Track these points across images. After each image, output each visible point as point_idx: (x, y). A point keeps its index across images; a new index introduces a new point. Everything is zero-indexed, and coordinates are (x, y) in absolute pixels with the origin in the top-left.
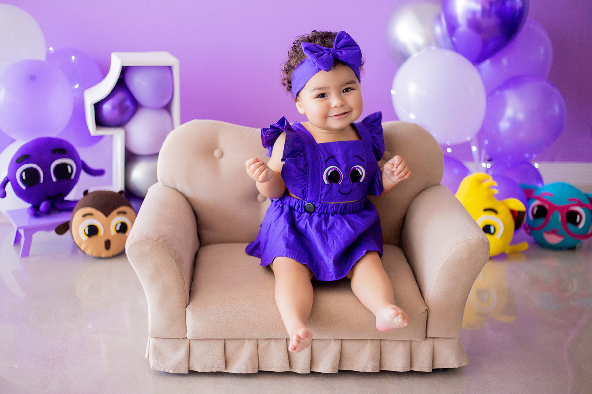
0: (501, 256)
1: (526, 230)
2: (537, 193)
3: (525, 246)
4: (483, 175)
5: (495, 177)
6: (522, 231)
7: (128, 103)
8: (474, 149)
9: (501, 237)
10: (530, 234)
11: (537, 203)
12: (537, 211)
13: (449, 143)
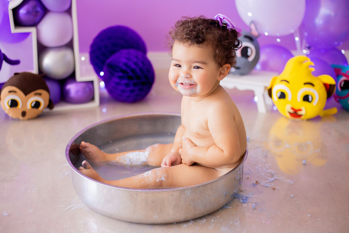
0: (317, 118)
1: (335, 98)
2: (344, 71)
3: (335, 110)
4: (304, 57)
5: (312, 59)
6: (333, 100)
7: (39, 9)
8: (297, 39)
9: (317, 104)
10: (338, 102)
11: (343, 78)
12: (344, 84)
13: (278, 34)
